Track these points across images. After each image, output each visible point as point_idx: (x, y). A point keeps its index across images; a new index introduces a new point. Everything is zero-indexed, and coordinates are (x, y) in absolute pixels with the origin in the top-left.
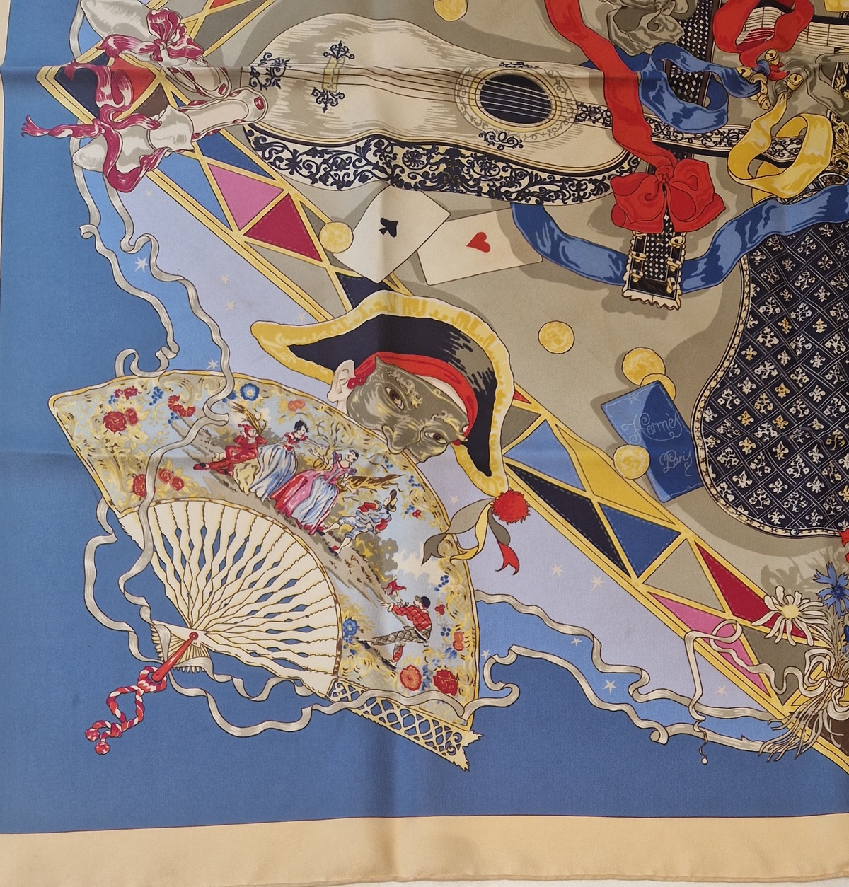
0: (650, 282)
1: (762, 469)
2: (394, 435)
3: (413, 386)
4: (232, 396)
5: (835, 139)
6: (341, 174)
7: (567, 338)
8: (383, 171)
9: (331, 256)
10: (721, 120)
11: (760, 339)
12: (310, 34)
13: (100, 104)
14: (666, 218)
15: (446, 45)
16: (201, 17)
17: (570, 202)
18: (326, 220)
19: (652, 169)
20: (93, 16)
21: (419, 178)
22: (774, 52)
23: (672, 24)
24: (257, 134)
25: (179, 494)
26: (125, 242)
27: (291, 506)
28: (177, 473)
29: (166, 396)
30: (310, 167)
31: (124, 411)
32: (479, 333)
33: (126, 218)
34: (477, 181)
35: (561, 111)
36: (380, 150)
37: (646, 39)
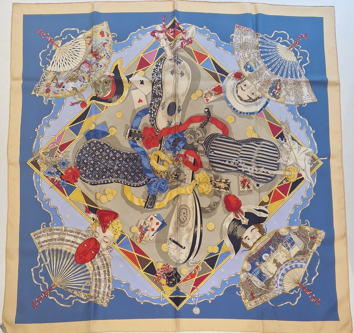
0: (132, 134)
1: (90, 152)
2: (97, 82)
3: (109, 87)
4: (107, 54)
5: (162, 171)
6: (155, 75)
7: (119, 117)
8: (154, 81)
9: (137, 72)
10: (167, 149)
11: (118, 154)
12: (187, 69)
13: (170, 29)
14: (146, 138)
15: (185, 96)
16: (191, 48)
17: (150, 119)
18: (145, 72)
19: (157, 136)
20: (191, 27)
21: (155, 90)
22: (182, 159)
23: (192, 142)
24: (164, 59)
25: (87, 44)
26: (140, 34)
27: (84, 64)
28: (91, 44)
29: (107, 42)
30: (157, 69)
31: (104, 34)
32: (121, 100)
33: (145, 34)
34: (154, 101)
35: (170, 118)
36: (158, 81)
37: (187, 136)
